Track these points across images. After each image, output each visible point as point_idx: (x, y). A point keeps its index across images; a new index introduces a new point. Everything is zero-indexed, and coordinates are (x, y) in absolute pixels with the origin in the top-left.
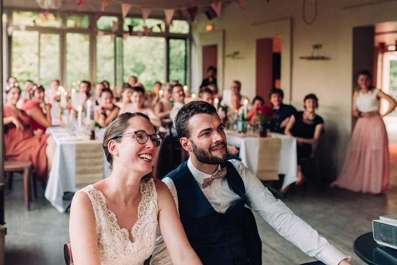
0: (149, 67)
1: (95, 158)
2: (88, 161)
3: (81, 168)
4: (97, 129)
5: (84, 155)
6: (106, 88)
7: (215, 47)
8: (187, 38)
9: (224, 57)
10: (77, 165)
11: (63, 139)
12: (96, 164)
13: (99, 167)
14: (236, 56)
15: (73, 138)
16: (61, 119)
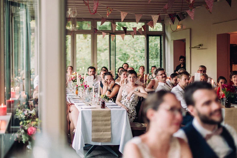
0: (131, 56)
1: (106, 120)
2: (100, 122)
3: (96, 127)
4: (106, 101)
5: (97, 118)
6: (107, 72)
7: (183, 41)
8: (161, 35)
9: (191, 48)
10: (93, 125)
11: (83, 107)
12: (106, 125)
13: (109, 127)
14: (201, 47)
15: (89, 107)
16: (77, 94)
